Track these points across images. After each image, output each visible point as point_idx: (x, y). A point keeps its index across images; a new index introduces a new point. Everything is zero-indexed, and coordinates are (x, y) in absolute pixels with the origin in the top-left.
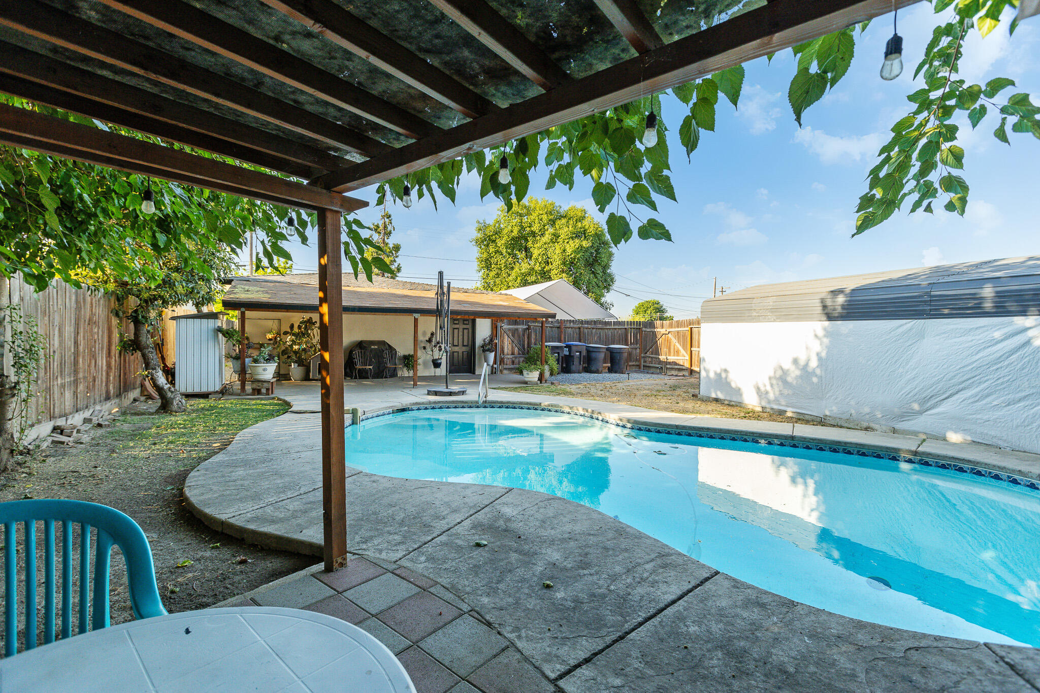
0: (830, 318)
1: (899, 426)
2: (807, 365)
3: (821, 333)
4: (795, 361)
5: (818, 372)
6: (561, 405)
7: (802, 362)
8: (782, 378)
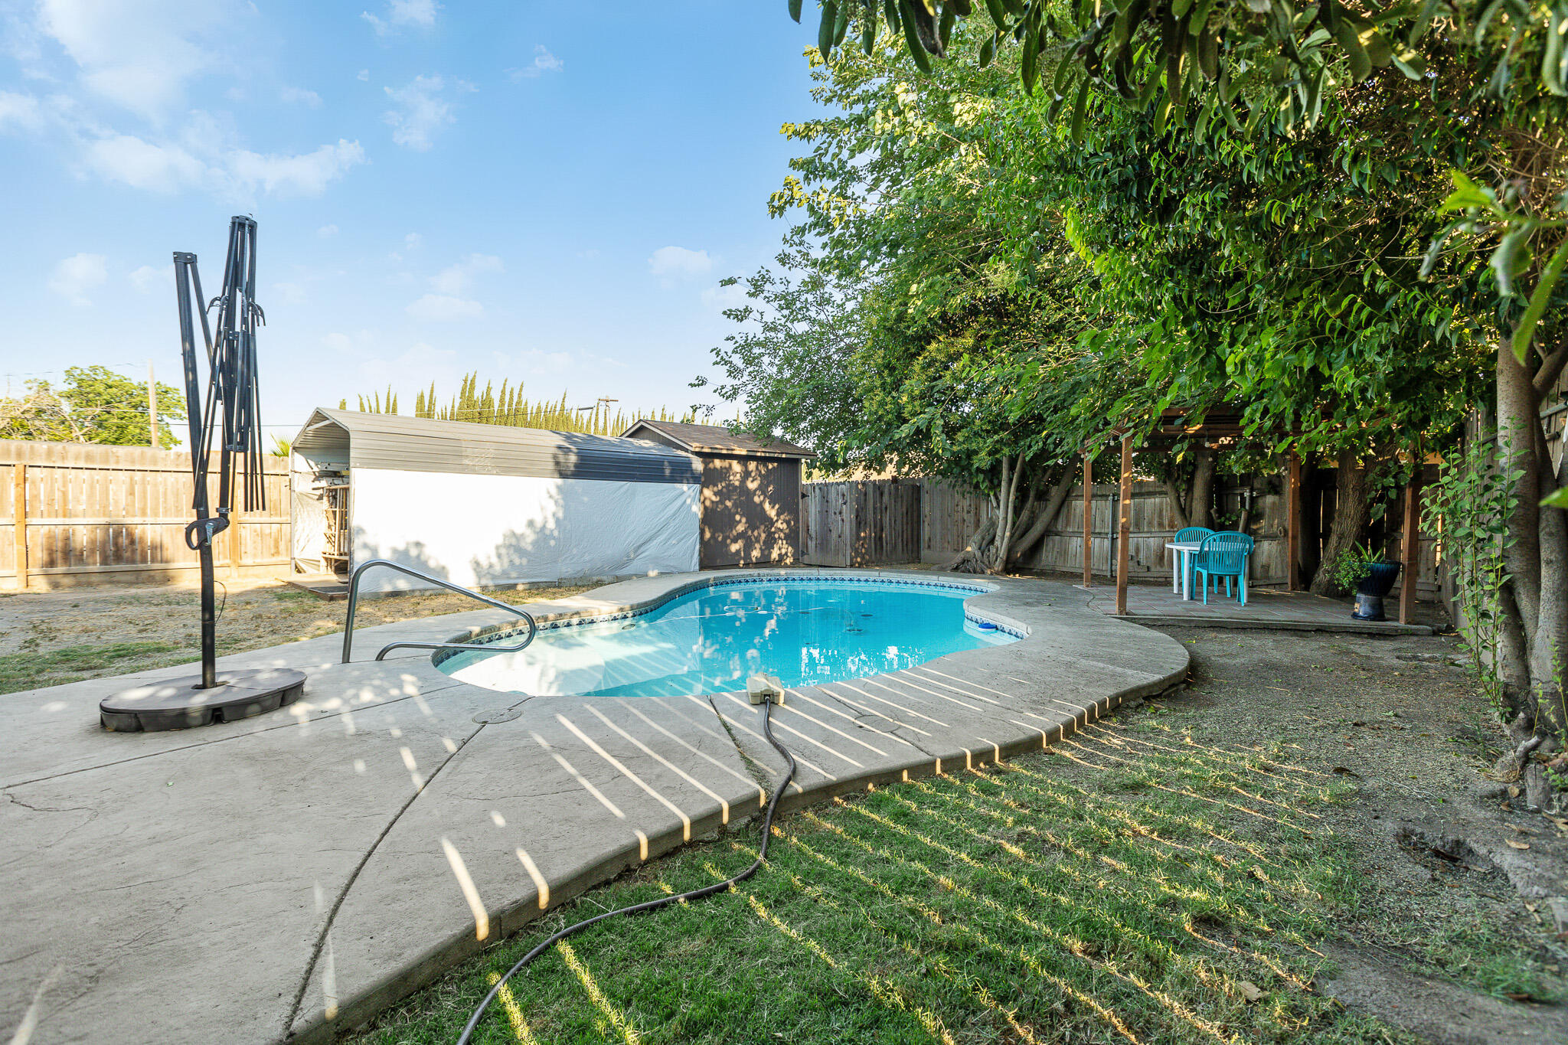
0: (563, 475)
1: (619, 573)
2: (544, 527)
3: (554, 491)
4: (531, 524)
5: (556, 533)
6: (495, 623)
7: (539, 524)
8: (513, 545)
